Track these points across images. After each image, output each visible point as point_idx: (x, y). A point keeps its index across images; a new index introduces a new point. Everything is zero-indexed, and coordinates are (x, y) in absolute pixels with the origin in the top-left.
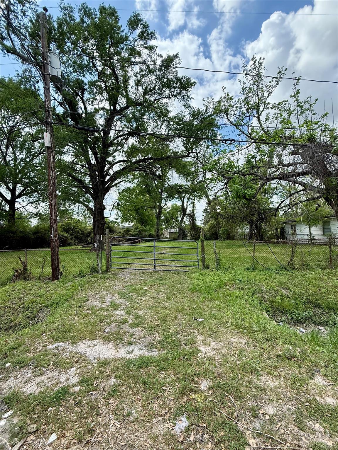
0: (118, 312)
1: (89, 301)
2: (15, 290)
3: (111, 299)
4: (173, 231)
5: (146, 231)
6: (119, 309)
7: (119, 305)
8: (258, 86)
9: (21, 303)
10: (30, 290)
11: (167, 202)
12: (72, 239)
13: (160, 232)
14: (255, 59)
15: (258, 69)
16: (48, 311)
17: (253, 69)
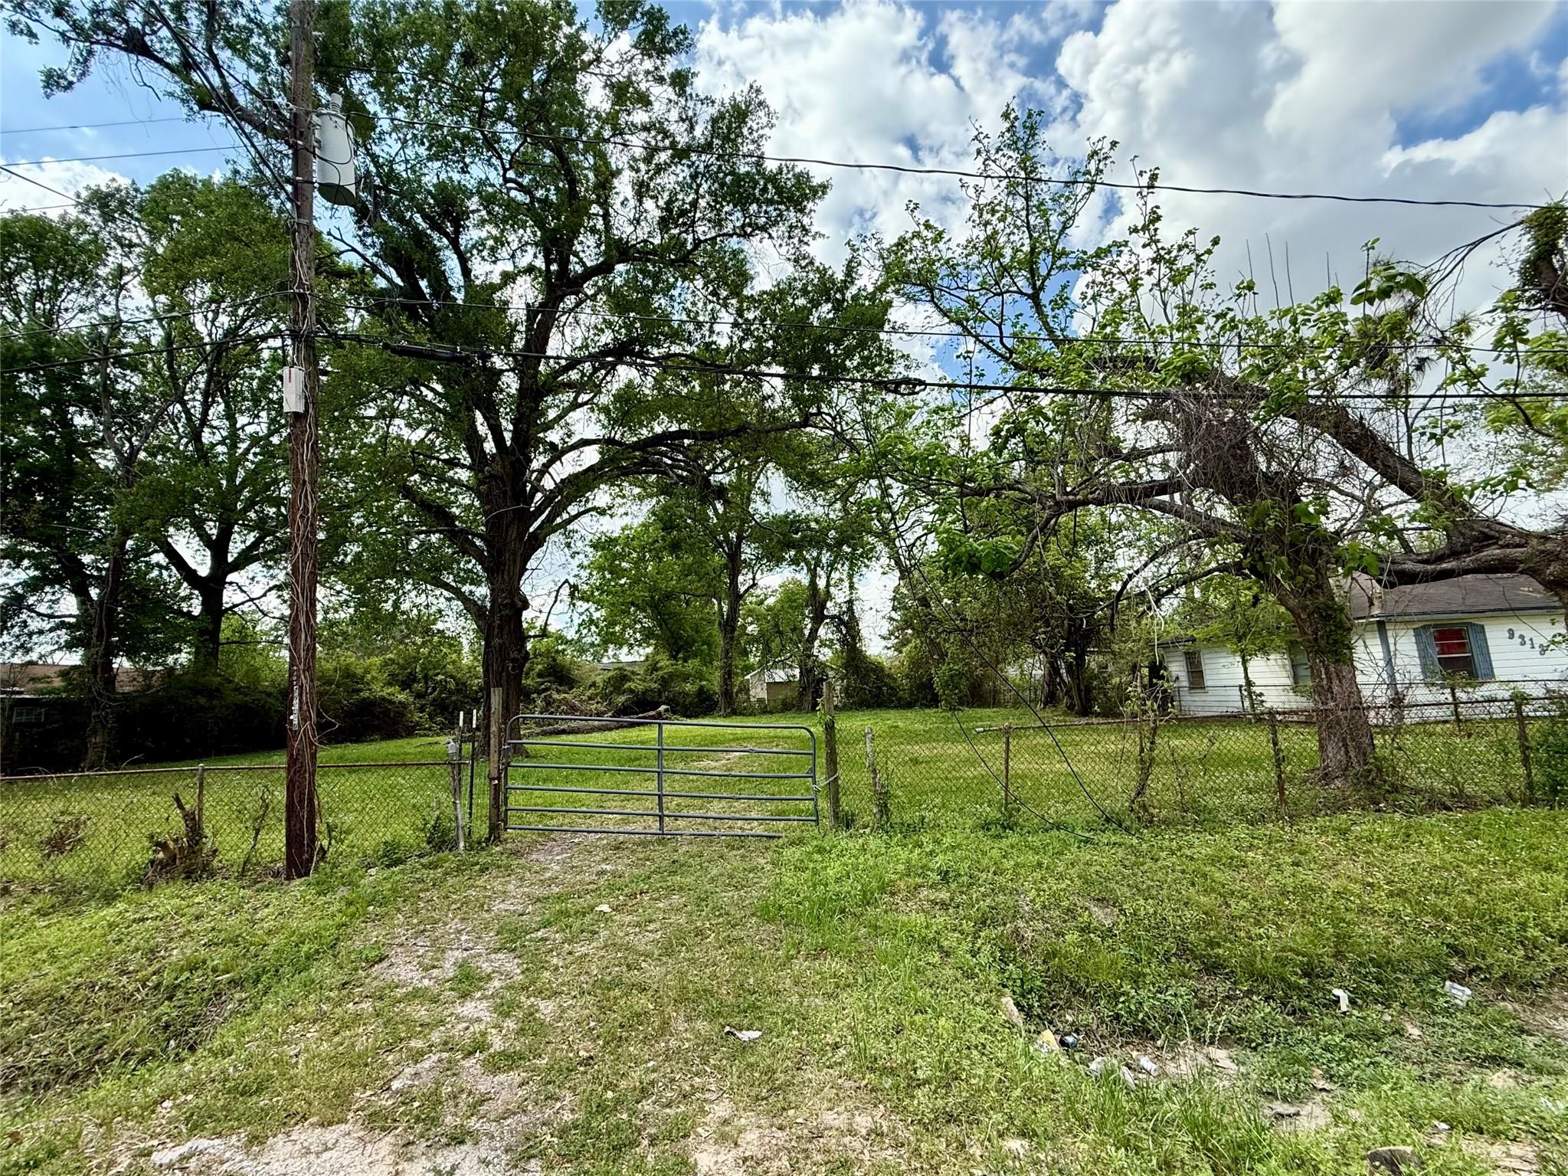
0: (469, 1009)
1: (385, 964)
2: (143, 920)
3: (466, 954)
4: (780, 675)
5: (686, 678)
6: (478, 995)
7: (481, 979)
8: (1028, 198)
9: (150, 970)
10: (197, 918)
11: (758, 576)
12: (422, 710)
13: (737, 681)
14: (1012, 116)
15: (1026, 145)
16: (241, 1001)
17: (1009, 146)
